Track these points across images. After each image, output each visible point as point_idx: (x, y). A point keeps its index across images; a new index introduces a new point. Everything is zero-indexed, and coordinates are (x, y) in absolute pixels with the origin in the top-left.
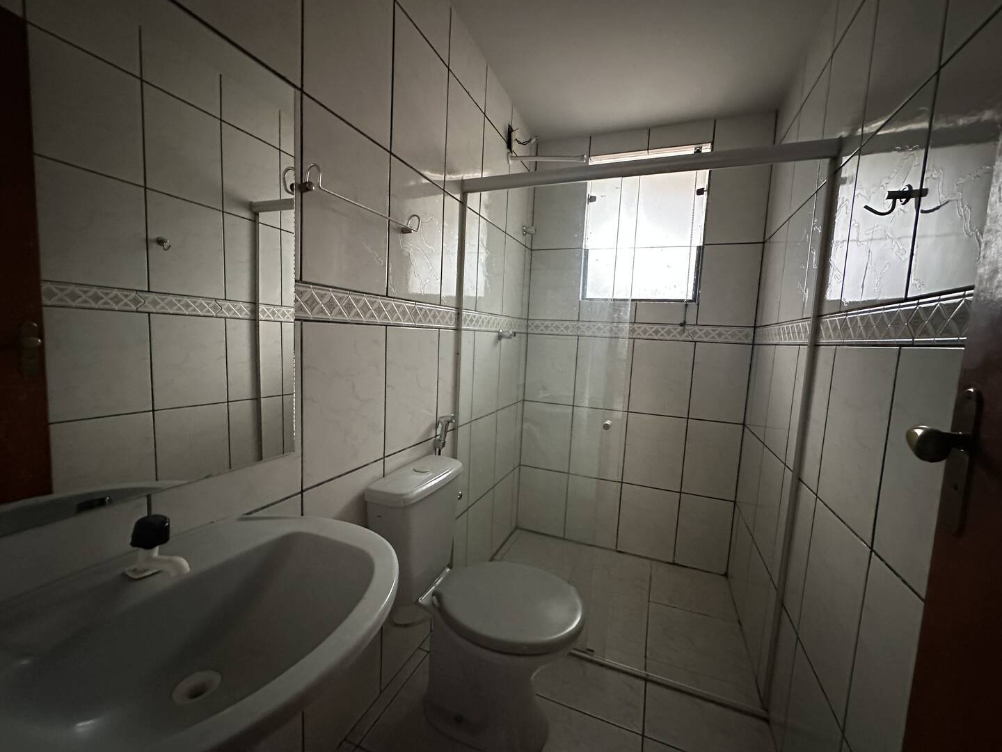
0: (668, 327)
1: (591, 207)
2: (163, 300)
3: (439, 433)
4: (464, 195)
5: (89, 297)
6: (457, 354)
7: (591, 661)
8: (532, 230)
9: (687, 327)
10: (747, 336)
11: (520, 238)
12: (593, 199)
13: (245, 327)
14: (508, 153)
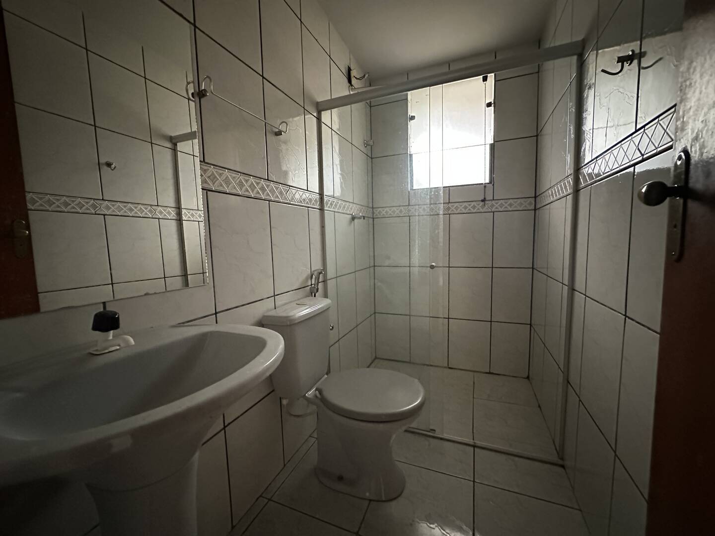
0: (473, 204)
1: (411, 124)
2: (113, 205)
3: (313, 283)
4: (319, 113)
5: (61, 204)
6: (323, 227)
7: (434, 437)
8: (371, 143)
9: (487, 202)
10: (530, 204)
11: (362, 148)
12: (413, 118)
13: (173, 225)
14: (349, 86)
